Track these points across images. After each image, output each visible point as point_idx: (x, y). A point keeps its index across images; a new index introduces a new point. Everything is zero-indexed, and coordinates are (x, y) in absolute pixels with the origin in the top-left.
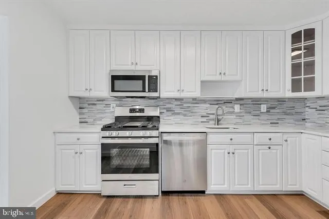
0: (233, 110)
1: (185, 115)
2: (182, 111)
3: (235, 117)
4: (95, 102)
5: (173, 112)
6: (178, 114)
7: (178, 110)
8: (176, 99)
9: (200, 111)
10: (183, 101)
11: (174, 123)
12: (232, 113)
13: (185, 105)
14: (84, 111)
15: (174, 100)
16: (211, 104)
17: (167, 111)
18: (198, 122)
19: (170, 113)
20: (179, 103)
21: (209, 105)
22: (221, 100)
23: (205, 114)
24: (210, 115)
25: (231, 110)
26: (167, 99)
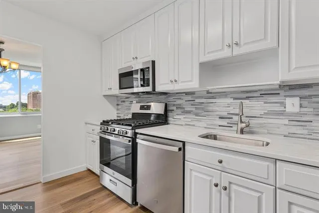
0: (282, 109)
1: (197, 115)
2: (193, 109)
3: (287, 122)
4: (125, 100)
5: (183, 110)
6: (189, 112)
7: (188, 108)
8: (187, 94)
9: (217, 109)
10: (194, 95)
11: (183, 123)
12: (282, 114)
13: (197, 101)
14: (119, 107)
15: (184, 94)
16: (235, 99)
17: (177, 108)
18: (214, 125)
19: (179, 111)
20: (189, 98)
21: (232, 100)
22: (256, 91)
23: (225, 114)
24: (234, 116)
25: (278, 108)
26: (177, 93)
